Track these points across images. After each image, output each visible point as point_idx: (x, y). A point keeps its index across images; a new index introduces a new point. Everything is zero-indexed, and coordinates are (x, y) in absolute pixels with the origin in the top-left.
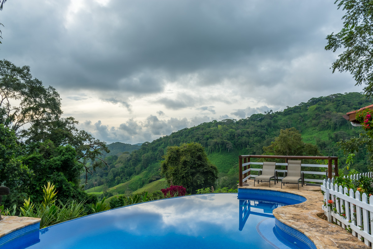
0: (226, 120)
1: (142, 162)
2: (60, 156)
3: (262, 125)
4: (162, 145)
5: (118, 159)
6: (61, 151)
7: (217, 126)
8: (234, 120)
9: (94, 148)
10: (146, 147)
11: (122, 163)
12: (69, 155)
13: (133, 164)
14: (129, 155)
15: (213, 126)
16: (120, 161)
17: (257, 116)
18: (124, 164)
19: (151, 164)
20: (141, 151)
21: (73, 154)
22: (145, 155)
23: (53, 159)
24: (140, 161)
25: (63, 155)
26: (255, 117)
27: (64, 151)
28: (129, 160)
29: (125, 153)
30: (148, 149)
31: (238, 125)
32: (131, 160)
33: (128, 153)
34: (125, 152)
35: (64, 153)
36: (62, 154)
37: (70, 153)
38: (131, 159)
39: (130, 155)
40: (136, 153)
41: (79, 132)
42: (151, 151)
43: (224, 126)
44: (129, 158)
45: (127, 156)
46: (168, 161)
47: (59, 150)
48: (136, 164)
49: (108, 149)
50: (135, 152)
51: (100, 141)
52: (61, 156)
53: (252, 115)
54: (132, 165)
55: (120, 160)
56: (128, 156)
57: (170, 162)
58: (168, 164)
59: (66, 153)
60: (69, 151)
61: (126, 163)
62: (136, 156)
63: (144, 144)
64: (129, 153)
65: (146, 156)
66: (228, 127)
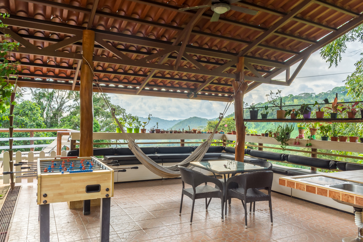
0: (303, 94)
3: (346, 98)
7: (293, 101)
8: (313, 94)
15: (289, 100)
17: (341, 89)
26: (338, 90)
31: (317, 99)
43: (301, 100)
53: (334, 88)
66: (305, 101)
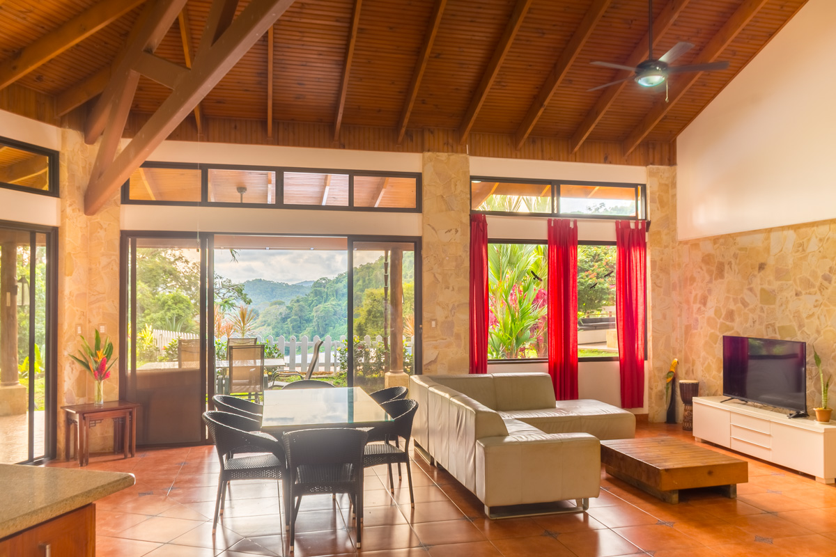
1: (314, 324)
2: (163, 312)
4: (359, 283)
5: (261, 316)
6: (164, 303)
9: (221, 295)
10: (323, 288)
11: (269, 325)
12: (180, 309)
13: (293, 327)
14: (285, 308)
16: (265, 321)
18: (273, 328)
19: (334, 328)
20: (310, 299)
21: (187, 308)
22: (321, 306)
23: (150, 316)
24: (309, 321)
25: (169, 310)
27: (170, 303)
28: (284, 320)
29: (276, 303)
30: (327, 294)
32: (289, 320)
33: (281, 303)
34: (275, 300)
35: (169, 306)
36: (166, 308)
37: (181, 305)
38: (289, 317)
39: (287, 307)
40: (301, 303)
41: (190, 265)
42: (333, 298)
44: (283, 315)
45: (281, 310)
46: (366, 319)
47: (159, 300)
48: (300, 327)
49: (247, 296)
50: (298, 301)
51: (233, 282)
52: (165, 312)
54: (291, 330)
55: (264, 319)
56: (283, 309)
57: (370, 320)
58: (366, 324)
59: (174, 306)
60: (179, 302)
61: (279, 326)
62: (301, 310)
63: (317, 284)
64: (284, 303)
65: (322, 309)
